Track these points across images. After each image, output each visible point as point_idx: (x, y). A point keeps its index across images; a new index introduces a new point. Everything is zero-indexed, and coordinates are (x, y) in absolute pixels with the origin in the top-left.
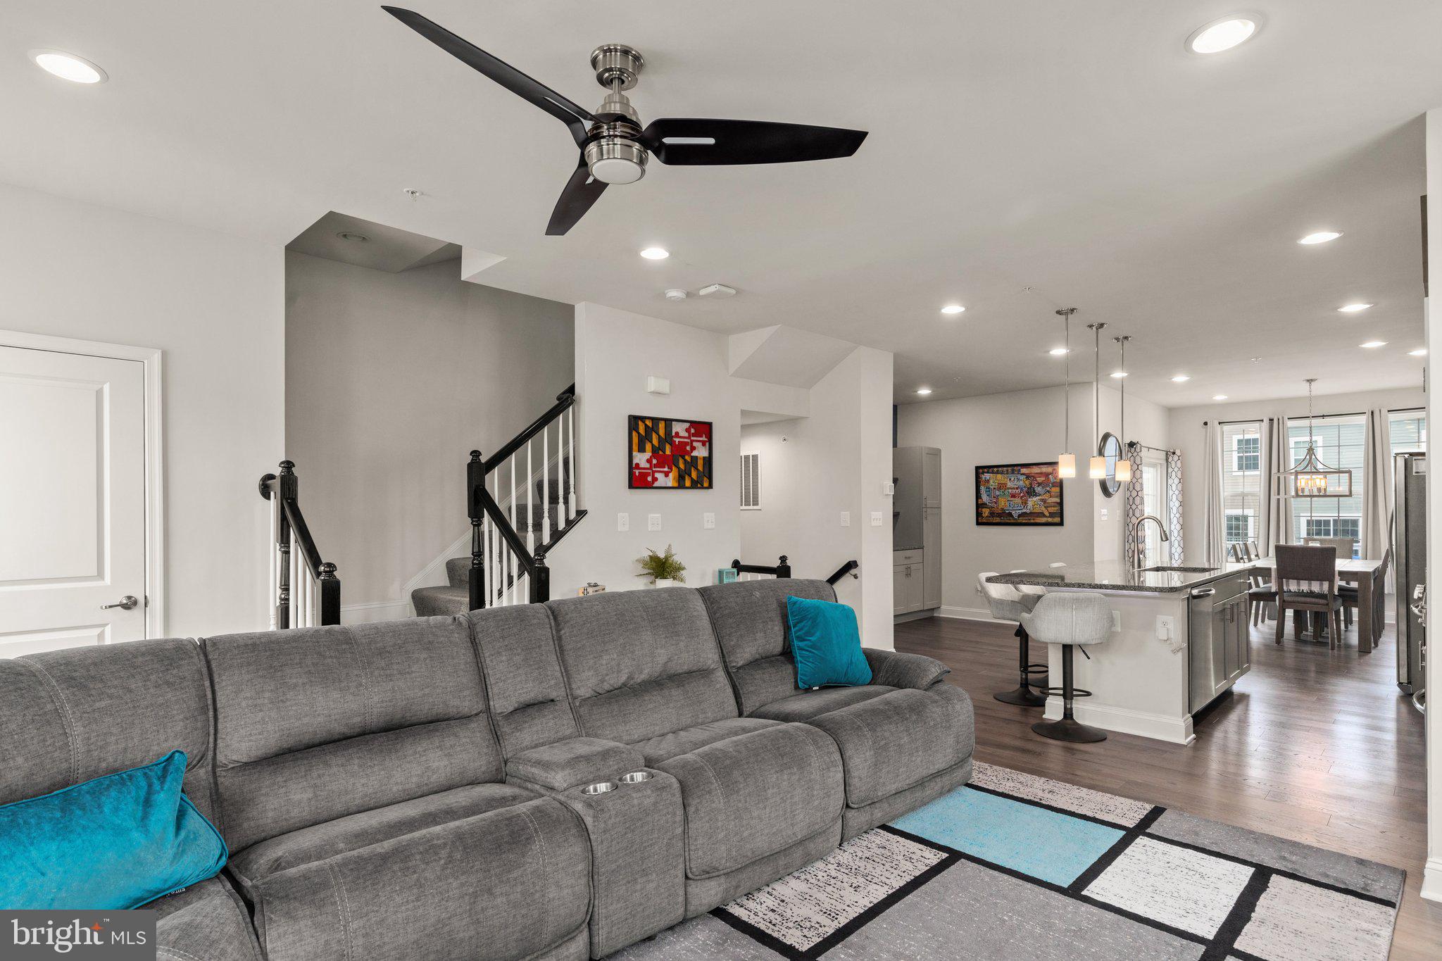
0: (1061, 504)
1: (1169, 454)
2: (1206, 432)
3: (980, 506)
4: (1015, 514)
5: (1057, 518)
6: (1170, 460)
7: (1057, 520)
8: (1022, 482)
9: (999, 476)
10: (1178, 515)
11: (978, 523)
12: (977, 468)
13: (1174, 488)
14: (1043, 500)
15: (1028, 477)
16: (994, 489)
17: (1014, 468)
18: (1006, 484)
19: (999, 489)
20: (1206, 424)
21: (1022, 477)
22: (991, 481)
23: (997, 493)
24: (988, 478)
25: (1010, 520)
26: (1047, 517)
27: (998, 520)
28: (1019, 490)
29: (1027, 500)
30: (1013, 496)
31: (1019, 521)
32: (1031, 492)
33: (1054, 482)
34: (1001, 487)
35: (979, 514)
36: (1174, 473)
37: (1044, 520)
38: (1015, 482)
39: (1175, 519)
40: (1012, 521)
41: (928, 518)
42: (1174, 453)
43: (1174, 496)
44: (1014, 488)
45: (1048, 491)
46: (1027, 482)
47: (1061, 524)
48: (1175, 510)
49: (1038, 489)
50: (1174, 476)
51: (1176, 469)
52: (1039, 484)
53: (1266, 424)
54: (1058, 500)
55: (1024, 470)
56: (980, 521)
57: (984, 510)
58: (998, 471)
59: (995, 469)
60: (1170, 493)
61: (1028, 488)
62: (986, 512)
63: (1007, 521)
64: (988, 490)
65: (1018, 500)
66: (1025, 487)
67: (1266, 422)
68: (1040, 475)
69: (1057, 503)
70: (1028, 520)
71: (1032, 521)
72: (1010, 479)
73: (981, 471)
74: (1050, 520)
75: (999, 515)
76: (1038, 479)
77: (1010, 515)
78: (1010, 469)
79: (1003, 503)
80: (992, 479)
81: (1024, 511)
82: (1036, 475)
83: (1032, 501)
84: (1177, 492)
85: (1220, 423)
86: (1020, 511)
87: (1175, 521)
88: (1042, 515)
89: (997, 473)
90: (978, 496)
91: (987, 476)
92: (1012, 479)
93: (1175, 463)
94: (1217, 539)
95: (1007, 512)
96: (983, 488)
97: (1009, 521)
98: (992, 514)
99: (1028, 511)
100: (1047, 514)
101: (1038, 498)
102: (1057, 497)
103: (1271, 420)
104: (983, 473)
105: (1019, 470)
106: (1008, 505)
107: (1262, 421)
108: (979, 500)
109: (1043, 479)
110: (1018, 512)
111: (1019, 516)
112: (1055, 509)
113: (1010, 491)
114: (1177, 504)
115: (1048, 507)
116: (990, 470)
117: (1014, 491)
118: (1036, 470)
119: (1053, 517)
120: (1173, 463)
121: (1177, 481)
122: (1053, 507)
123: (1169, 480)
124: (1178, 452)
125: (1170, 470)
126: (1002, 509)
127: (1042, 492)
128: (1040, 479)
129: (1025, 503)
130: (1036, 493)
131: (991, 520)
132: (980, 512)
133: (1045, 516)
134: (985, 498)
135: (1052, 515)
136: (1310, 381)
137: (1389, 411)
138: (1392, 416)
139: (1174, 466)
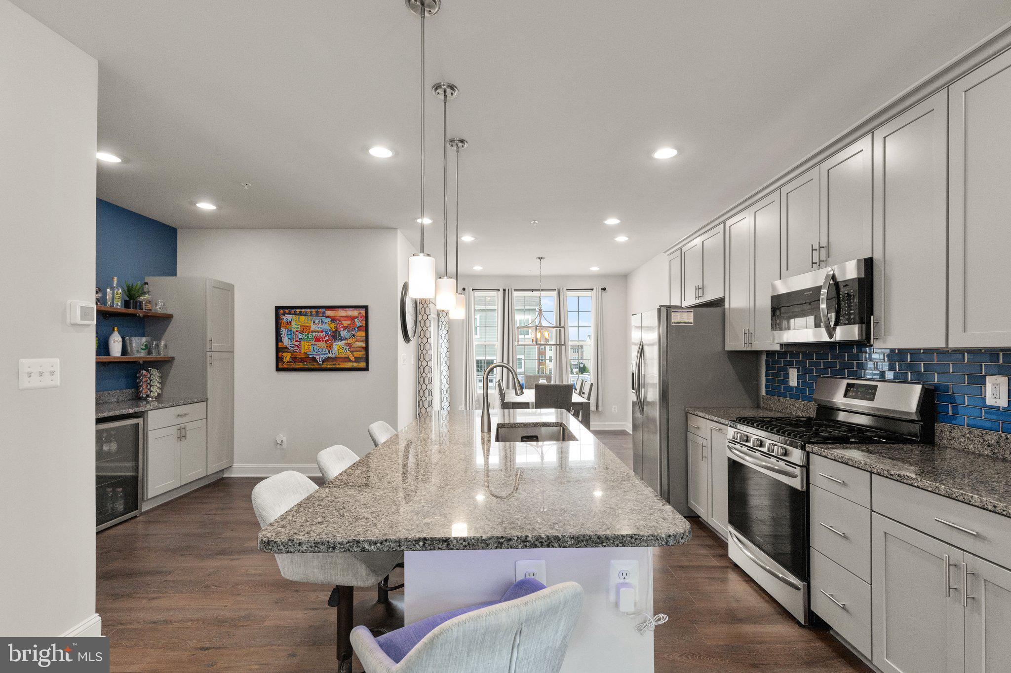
0: (366, 349)
1: (440, 311)
2: (465, 297)
3: (279, 350)
4: (320, 361)
5: (362, 364)
6: (440, 316)
7: (363, 365)
8: (327, 325)
9: (302, 318)
10: (446, 359)
11: (278, 369)
12: (278, 308)
13: (443, 338)
14: (349, 345)
15: (333, 320)
16: (297, 331)
17: (318, 310)
18: (309, 326)
19: (302, 332)
20: (464, 289)
21: (328, 320)
22: (293, 323)
23: (300, 336)
24: (289, 319)
25: (314, 365)
26: (352, 362)
27: (300, 365)
28: (324, 334)
29: (332, 345)
30: (317, 340)
31: (323, 366)
32: (336, 336)
33: (360, 326)
34: (305, 329)
35: (279, 359)
36: (443, 326)
37: (349, 365)
38: (320, 325)
39: (444, 361)
40: (316, 366)
41: (215, 363)
43: (443, 344)
44: (318, 332)
45: (354, 335)
46: (333, 326)
47: (366, 369)
48: (444, 355)
49: (344, 333)
50: (443, 328)
51: (445, 323)
52: (345, 328)
53: (501, 293)
54: (364, 345)
55: (329, 313)
56: (280, 366)
57: (284, 354)
58: (301, 312)
59: (298, 311)
60: (441, 341)
61: (334, 332)
62: (287, 357)
63: (311, 366)
64: (289, 332)
65: (322, 344)
66: (330, 331)
67: (501, 291)
68: (346, 319)
69: (363, 347)
70: (332, 366)
71: (337, 366)
72: (314, 322)
73: (282, 311)
74: (355, 365)
75: (302, 360)
76: (343, 322)
77: (314, 359)
78: (314, 310)
79: (307, 347)
80: (295, 322)
81: (329, 355)
82: (342, 319)
83: (337, 346)
84: (445, 341)
85: (473, 290)
86: (325, 356)
88: (347, 359)
89: (300, 314)
90: (278, 338)
91: (289, 317)
92: (317, 321)
93: (444, 318)
95: (310, 356)
96: (283, 331)
97: (313, 367)
98: (294, 359)
99: (333, 356)
100: (353, 359)
101: (343, 342)
102: (362, 341)
103: (504, 290)
104: (284, 314)
105: (324, 313)
106: (311, 348)
107: (499, 290)
108: (280, 344)
109: (349, 322)
110: (322, 356)
111: (324, 361)
112: (361, 353)
113: (314, 334)
114: (446, 350)
115: (353, 352)
116: (293, 311)
117: (318, 334)
118: (342, 313)
119: (358, 362)
120: (442, 318)
121: (445, 332)
122: (359, 351)
123: (440, 331)
125: (440, 323)
126: (305, 353)
127: (347, 337)
128: (346, 323)
129: (330, 347)
130: (342, 337)
131: (293, 366)
132: (280, 356)
133: (350, 361)
134: (286, 342)
135: (357, 360)
136: (540, 258)
137: (567, 290)
138: (569, 293)
139: (443, 320)
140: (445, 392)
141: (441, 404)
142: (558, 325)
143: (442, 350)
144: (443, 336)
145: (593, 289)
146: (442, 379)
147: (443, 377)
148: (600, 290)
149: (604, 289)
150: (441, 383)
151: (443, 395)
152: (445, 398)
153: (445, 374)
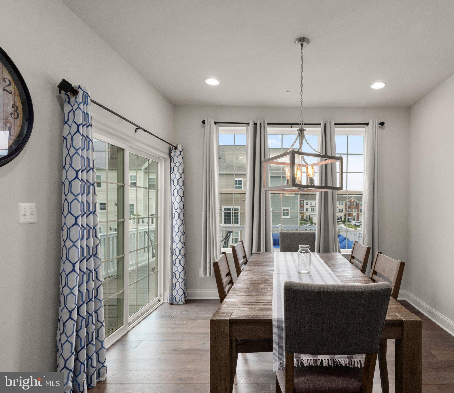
1: (172, 148)
2: (204, 131)
6: (172, 155)
13: (176, 184)
20: (204, 122)
36: (175, 168)
39: (176, 214)
42: (176, 148)
43: (176, 191)
48: (176, 204)
50: (175, 171)
51: (178, 164)
53: (251, 127)
60: (173, 187)
67: (252, 125)
84: (178, 187)
85: (215, 123)
87: (176, 216)
93: (178, 159)
94: (213, 234)
103: (255, 124)
107: (248, 124)
120: (175, 158)
121: (178, 176)
123: (172, 175)
124: (180, 148)
125: (173, 164)
136: (302, 40)
137: (335, 124)
138: (337, 129)
139: (175, 161)
140: (177, 253)
141: (172, 269)
142: (324, 153)
143: (173, 199)
144: (176, 181)
145: (368, 124)
146: (174, 236)
147: (174, 234)
148: (377, 125)
149: (382, 124)
150: (173, 242)
151: (175, 257)
152: (177, 261)
153: (177, 230)
